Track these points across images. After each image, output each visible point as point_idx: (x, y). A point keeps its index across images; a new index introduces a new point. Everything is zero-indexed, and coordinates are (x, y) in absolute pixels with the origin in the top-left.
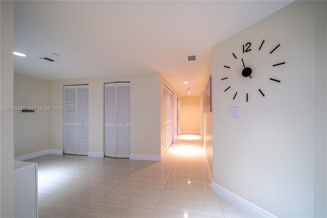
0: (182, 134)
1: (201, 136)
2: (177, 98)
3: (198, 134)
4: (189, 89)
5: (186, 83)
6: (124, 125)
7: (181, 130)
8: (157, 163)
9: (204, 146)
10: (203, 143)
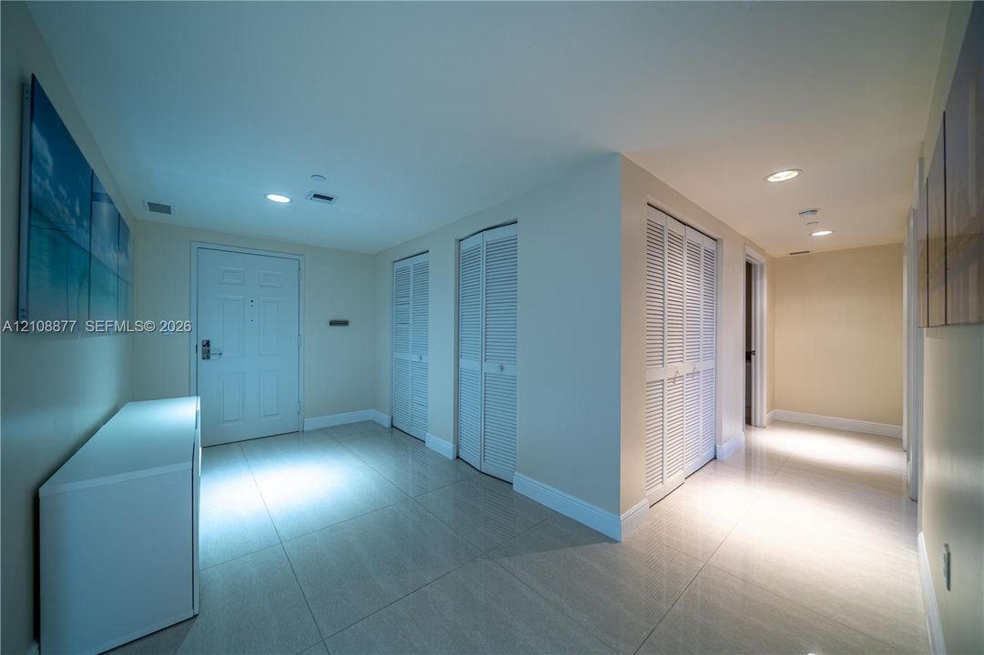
0: (776, 422)
1: (907, 451)
2: (749, 266)
3: (889, 440)
4: (814, 211)
5: (784, 176)
6: (502, 368)
7: (772, 406)
8: (598, 545)
9: (921, 536)
10: (915, 501)
